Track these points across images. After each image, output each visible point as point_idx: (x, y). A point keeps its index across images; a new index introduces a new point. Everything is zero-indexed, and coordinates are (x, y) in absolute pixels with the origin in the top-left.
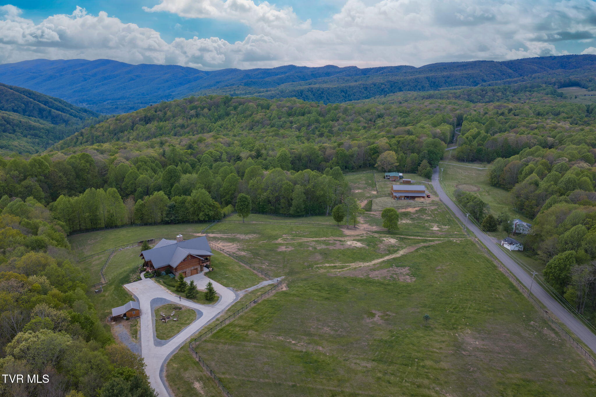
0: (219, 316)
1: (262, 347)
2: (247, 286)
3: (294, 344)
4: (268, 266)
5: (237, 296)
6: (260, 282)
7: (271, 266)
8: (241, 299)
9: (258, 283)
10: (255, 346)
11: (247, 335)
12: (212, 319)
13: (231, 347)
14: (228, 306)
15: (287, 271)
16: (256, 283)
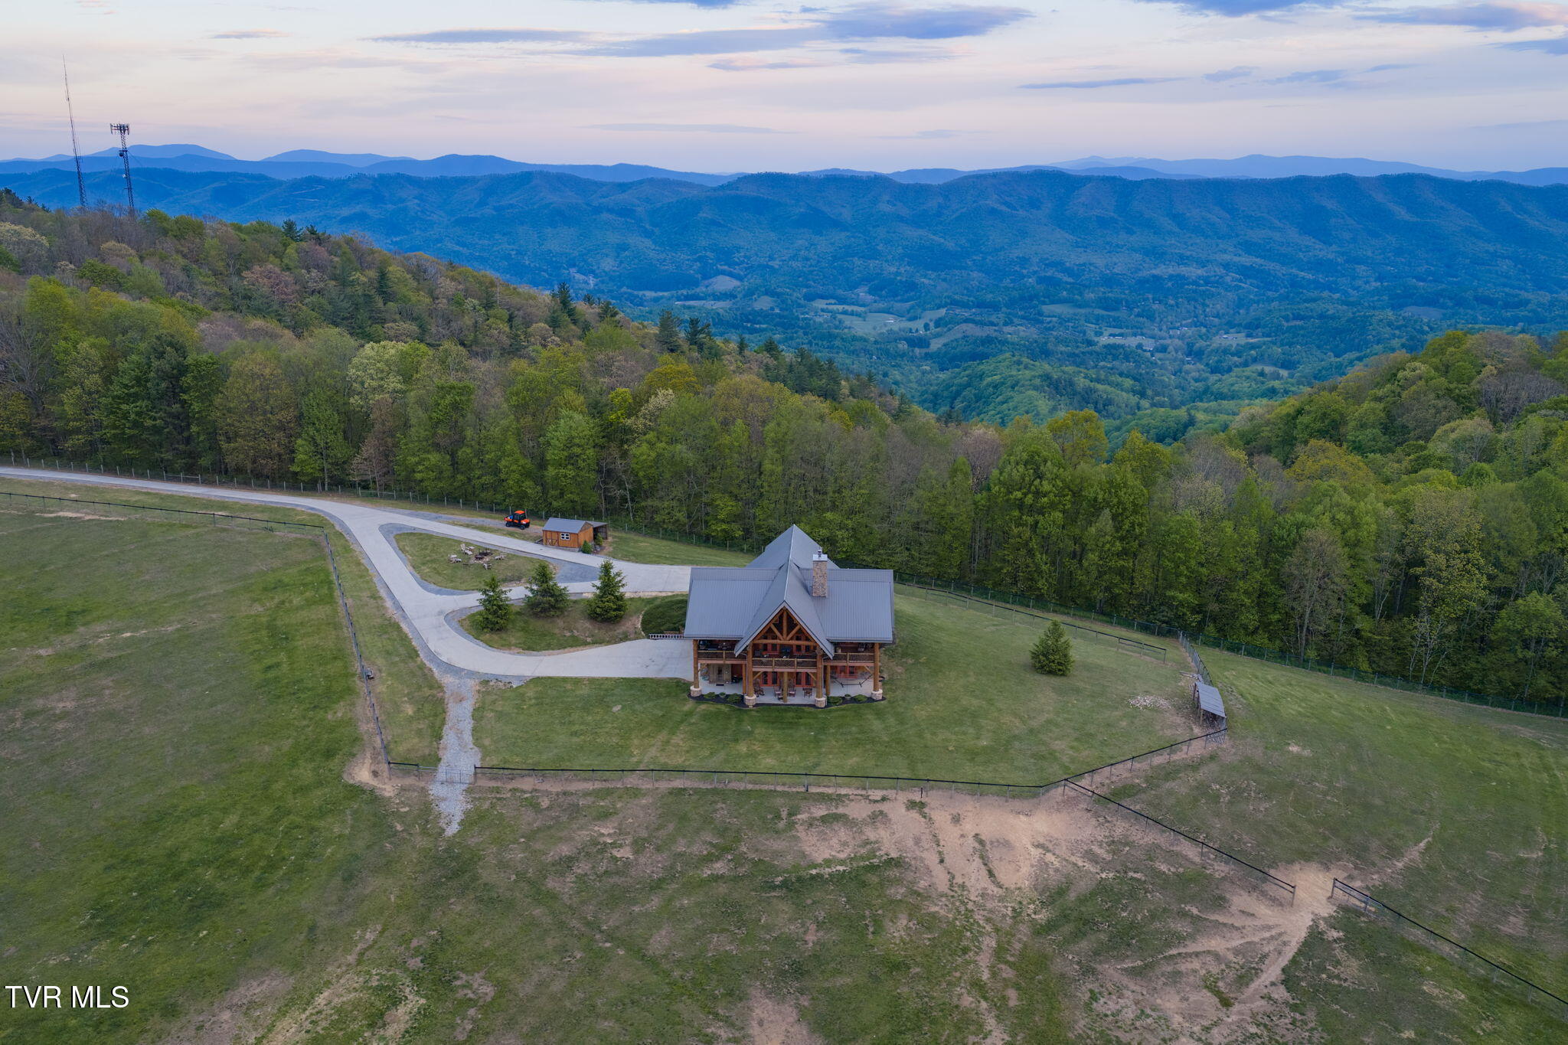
1: (185, 594)
2: (491, 714)
5: (451, 669)
6: (485, 753)
8: (426, 667)
9: (480, 743)
10: (204, 589)
11: (256, 600)
13: (253, 569)
15: (493, 876)
16: (487, 741)
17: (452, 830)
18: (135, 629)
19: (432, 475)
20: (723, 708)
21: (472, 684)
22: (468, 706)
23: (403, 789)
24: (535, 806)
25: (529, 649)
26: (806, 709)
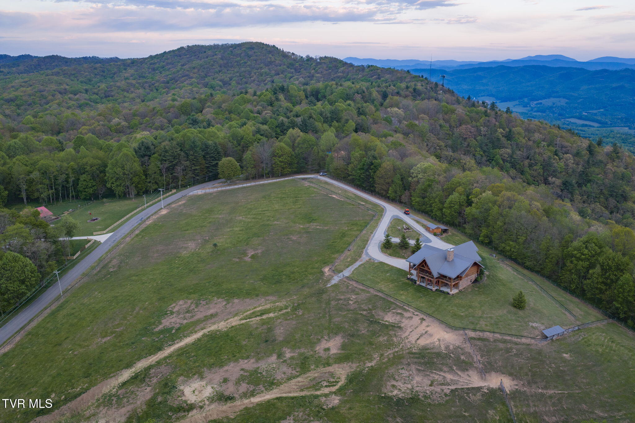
0: (372, 235)
1: (336, 221)
2: (363, 266)
3: (317, 226)
4: (349, 299)
5: (367, 254)
6: (352, 274)
7: (345, 299)
8: (362, 252)
9: (353, 272)
10: (341, 221)
11: (348, 226)
12: (375, 233)
13: (355, 219)
14: (370, 243)
15: (325, 296)
16: (355, 272)
17: (329, 286)
18: (320, 226)
19: (417, 204)
20: (410, 282)
21: (367, 258)
22: (361, 263)
23: (330, 275)
24: (348, 287)
25: (390, 255)
26: (429, 290)
